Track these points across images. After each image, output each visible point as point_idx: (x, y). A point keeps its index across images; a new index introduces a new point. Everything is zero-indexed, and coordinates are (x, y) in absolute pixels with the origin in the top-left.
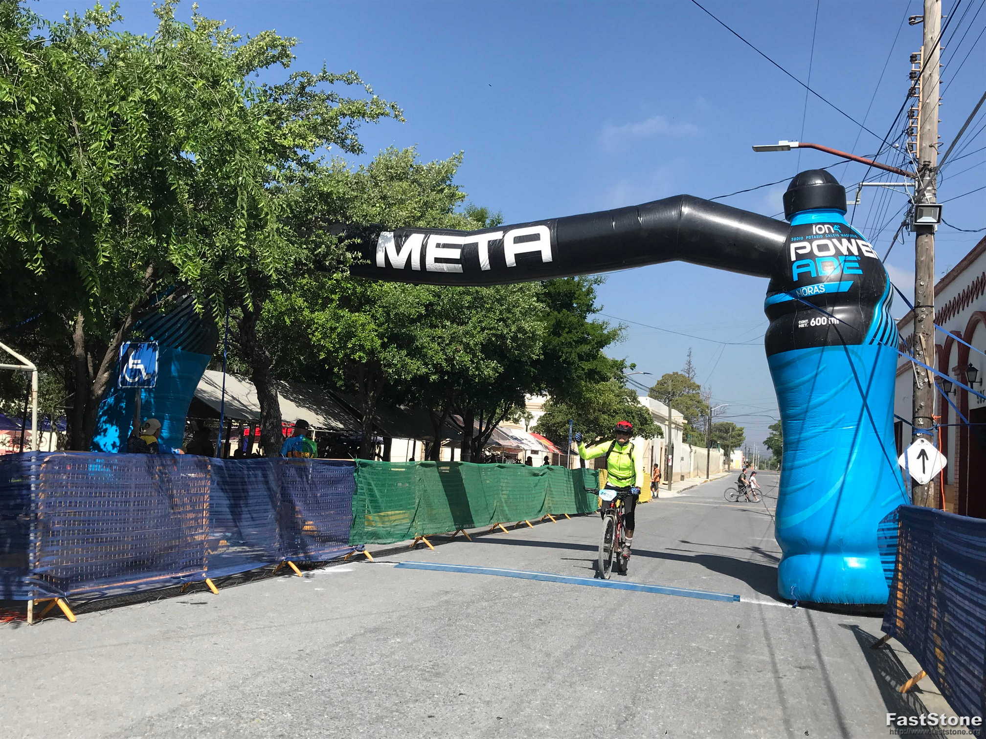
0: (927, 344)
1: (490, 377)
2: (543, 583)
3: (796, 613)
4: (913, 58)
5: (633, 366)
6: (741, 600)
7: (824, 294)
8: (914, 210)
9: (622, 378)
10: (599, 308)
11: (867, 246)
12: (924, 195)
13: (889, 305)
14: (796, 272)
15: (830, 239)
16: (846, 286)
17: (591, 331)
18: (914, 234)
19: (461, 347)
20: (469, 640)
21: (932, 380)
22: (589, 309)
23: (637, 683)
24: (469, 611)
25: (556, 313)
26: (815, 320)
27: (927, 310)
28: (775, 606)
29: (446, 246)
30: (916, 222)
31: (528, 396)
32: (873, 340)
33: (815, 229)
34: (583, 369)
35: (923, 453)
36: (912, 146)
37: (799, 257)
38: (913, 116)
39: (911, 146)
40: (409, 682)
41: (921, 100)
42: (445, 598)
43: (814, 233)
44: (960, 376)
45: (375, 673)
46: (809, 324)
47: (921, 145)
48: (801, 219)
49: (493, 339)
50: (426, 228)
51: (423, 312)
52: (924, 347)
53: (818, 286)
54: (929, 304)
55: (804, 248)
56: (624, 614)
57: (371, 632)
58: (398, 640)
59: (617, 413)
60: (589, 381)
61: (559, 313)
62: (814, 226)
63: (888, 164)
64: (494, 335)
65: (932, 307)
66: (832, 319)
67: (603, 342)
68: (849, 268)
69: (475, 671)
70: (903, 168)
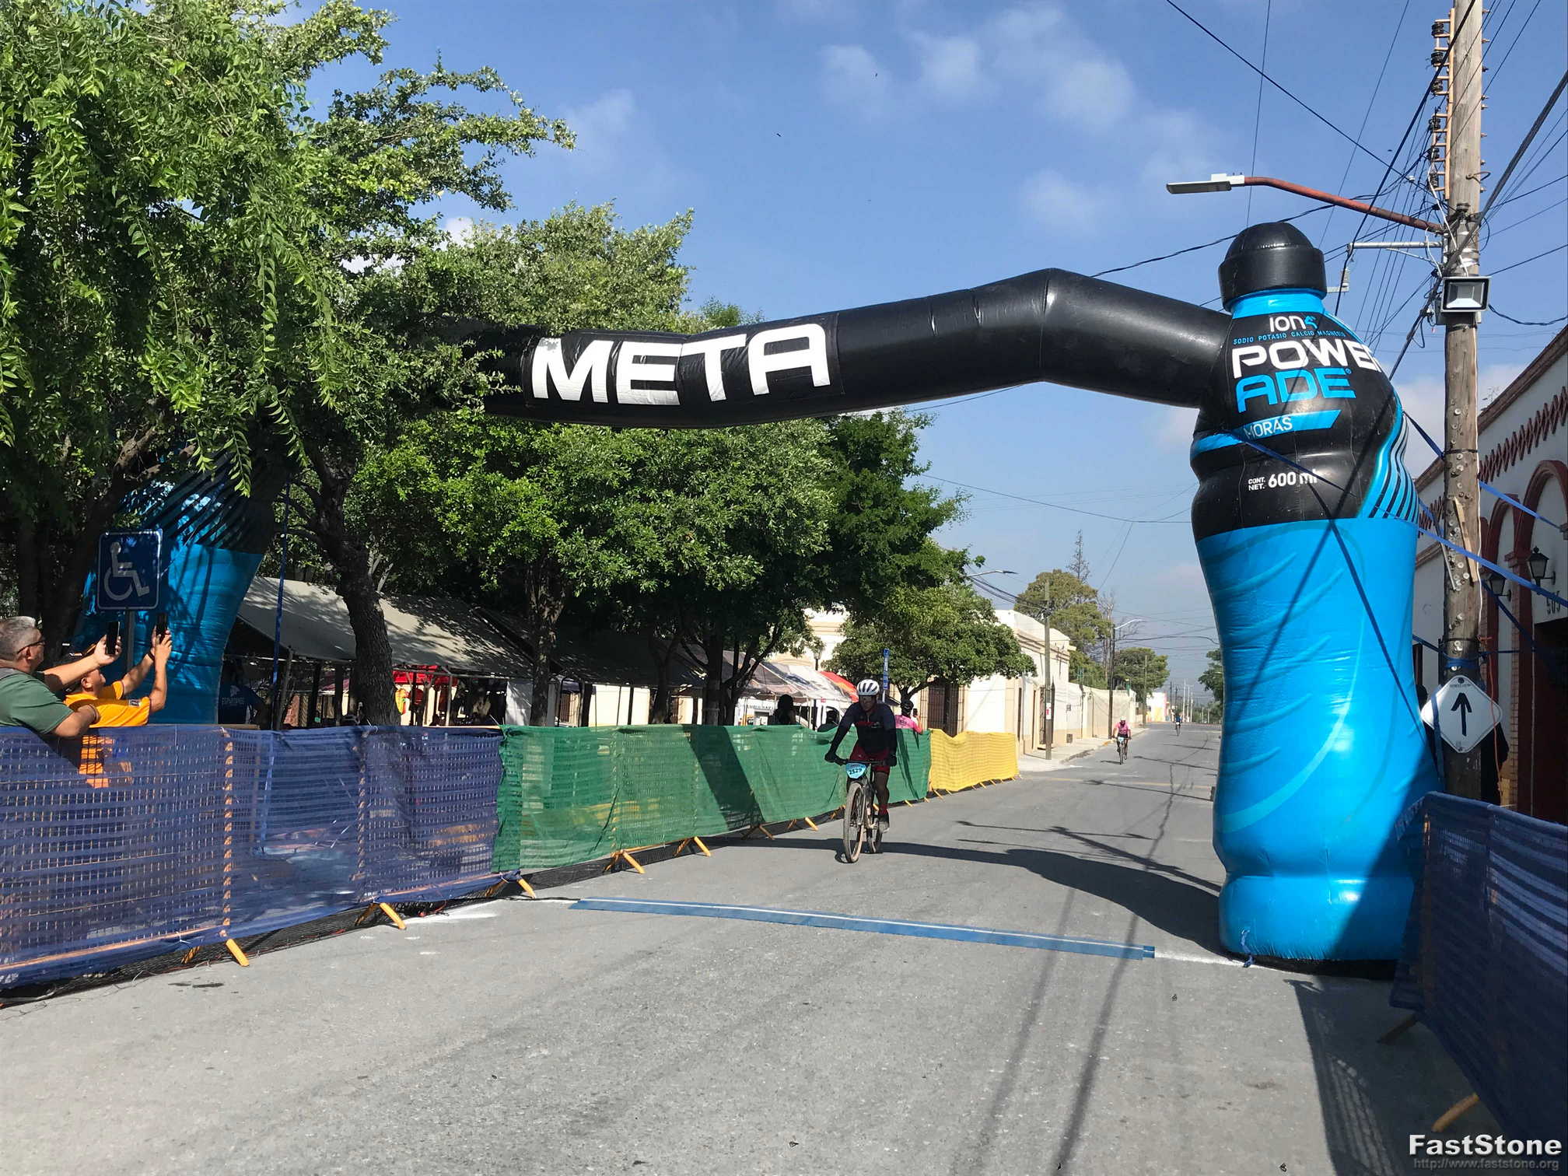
0: (1466, 515)
1: (742, 582)
2: (821, 931)
3: (1251, 976)
4: (1437, 29)
5: (980, 561)
6: (1157, 955)
7: (1291, 432)
8: (1441, 289)
9: (962, 580)
10: (924, 466)
11: (1363, 351)
12: (1458, 262)
13: (1402, 450)
14: (1242, 396)
15: (1299, 339)
16: (1327, 418)
17: (910, 505)
18: (1444, 327)
19: (692, 534)
20: (672, 1048)
21: (1476, 577)
22: (908, 468)
23: (964, 1127)
24: (683, 989)
25: (852, 475)
26: (1276, 477)
27: (1466, 456)
28: (1214, 965)
29: (651, 360)
30: (1445, 308)
31: (808, 612)
32: (1375, 510)
33: (1274, 324)
34: (899, 567)
35: (1462, 701)
36: (1437, 180)
37: (1247, 371)
38: (1439, 127)
39: (1435, 177)
40: (547, 1139)
41: (1451, 100)
42: (645, 965)
43: (1272, 330)
44: (1518, 569)
45: (488, 1123)
46: (1266, 484)
47: (1452, 176)
48: (1249, 307)
49: (746, 518)
50: (619, 331)
51: (627, 476)
52: (1462, 519)
53: (1279, 420)
54: (1470, 448)
55: (1256, 355)
56: (954, 988)
57: (500, 1035)
58: (545, 1052)
59: (960, 637)
60: (910, 586)
61: (857, 476)
62: (1271, 319)
63: (1398, 210)
64: (750, 514)
65: (1474, 451)
66: (1306, 475)
67: (931, 522)
68: (1331, 388)
69: (672, 1113)
70: (1422, 217)
